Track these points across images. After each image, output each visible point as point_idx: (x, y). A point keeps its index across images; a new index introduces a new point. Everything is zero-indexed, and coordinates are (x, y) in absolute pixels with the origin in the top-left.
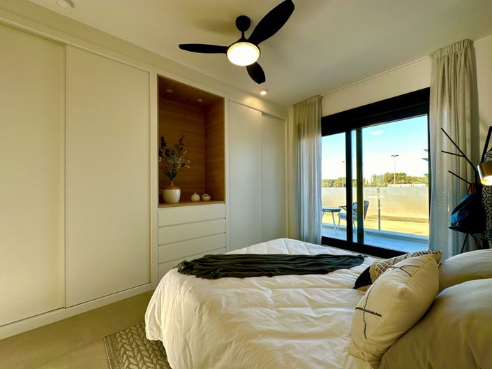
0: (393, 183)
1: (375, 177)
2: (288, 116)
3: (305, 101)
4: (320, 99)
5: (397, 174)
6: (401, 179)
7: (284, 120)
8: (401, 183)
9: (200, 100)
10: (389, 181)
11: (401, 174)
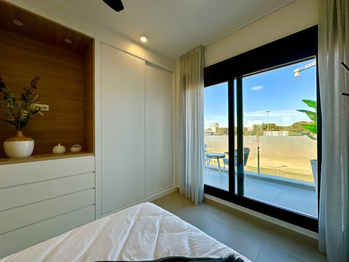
0: (267, 131)
1: (255, 126)
2: (176, 69)
3: (190, 52)
4: (203, 49)
5: (269, 124)
6: (272, 128)
7: (172, 73)
8: (272, 131)
9: (68, 41)
10: (264, 129)
11: (272, 124)
